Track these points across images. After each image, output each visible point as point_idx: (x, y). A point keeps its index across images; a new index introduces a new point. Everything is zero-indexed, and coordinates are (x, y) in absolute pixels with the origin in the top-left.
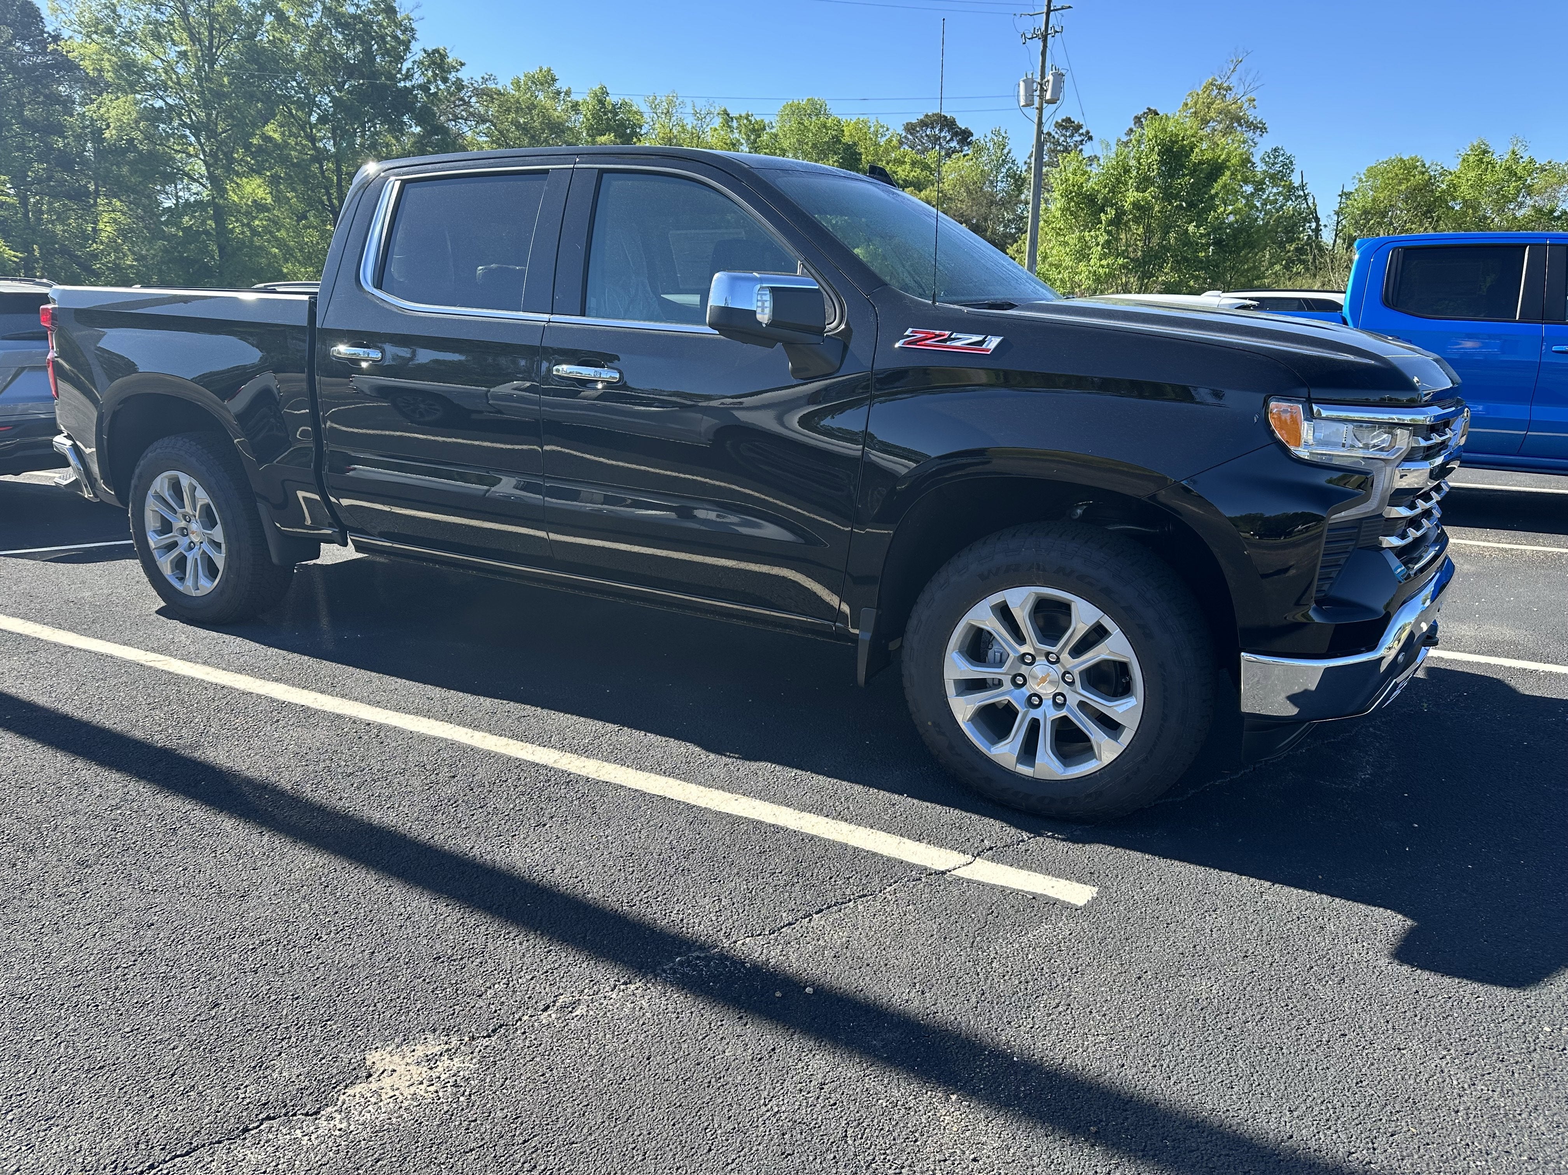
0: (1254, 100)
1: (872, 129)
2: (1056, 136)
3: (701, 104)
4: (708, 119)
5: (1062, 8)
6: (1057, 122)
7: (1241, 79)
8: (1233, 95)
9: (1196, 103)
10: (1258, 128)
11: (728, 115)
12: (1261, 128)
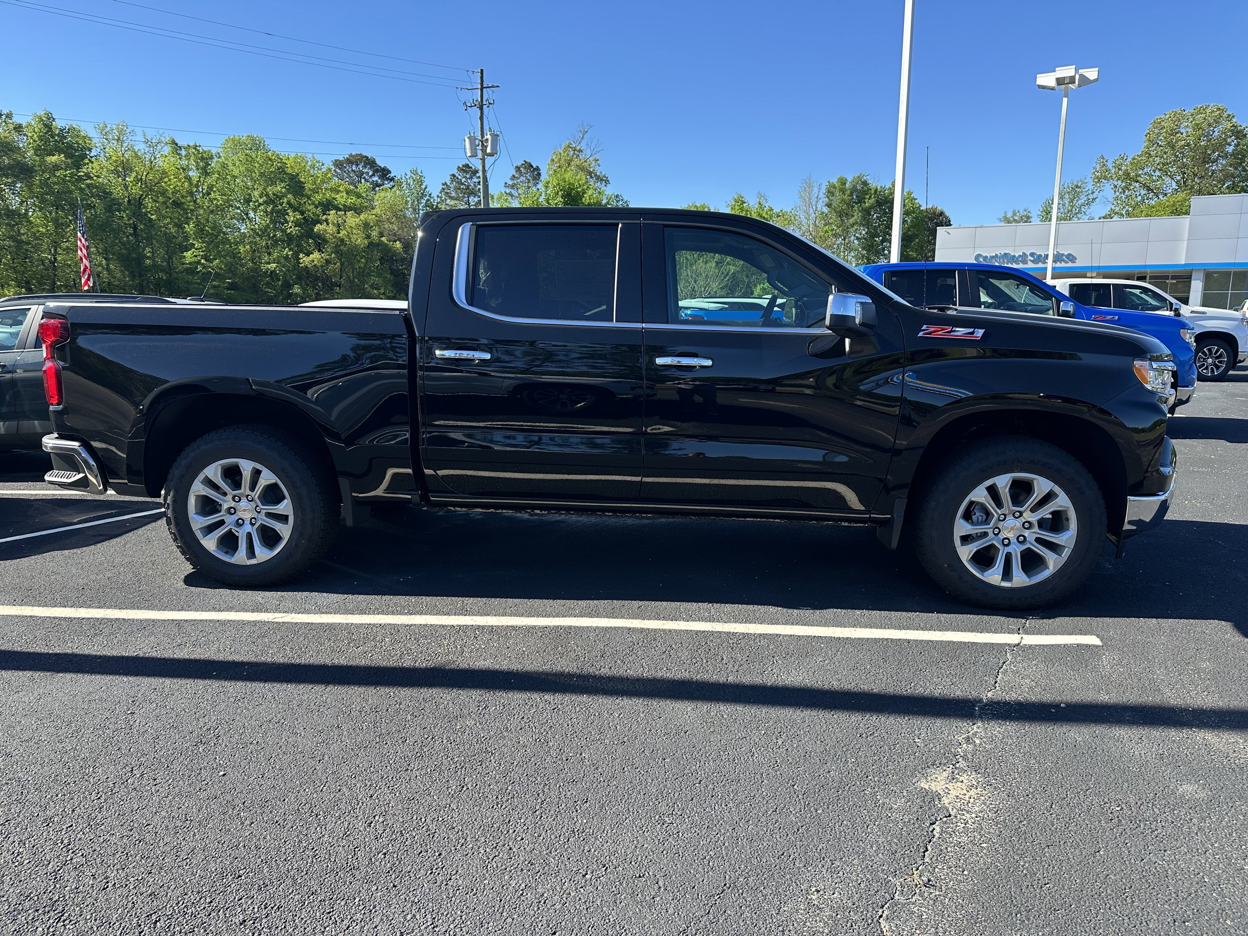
0: (598, 160)
1: (309, 163)
2: (459, 177)
3: (151, 134)
4: (159, 147)
5: (493, 87)
6: (459, 167)
7: (587, 144)
8: (584, 156)
9: (560, 160)
10: (603, 180)
11: (177, 144)
12: (605, 180)
